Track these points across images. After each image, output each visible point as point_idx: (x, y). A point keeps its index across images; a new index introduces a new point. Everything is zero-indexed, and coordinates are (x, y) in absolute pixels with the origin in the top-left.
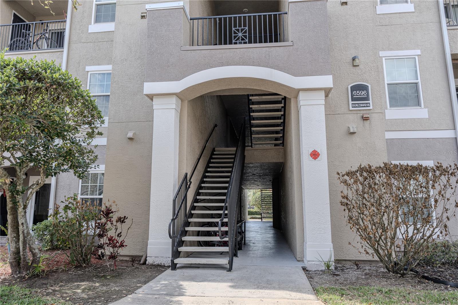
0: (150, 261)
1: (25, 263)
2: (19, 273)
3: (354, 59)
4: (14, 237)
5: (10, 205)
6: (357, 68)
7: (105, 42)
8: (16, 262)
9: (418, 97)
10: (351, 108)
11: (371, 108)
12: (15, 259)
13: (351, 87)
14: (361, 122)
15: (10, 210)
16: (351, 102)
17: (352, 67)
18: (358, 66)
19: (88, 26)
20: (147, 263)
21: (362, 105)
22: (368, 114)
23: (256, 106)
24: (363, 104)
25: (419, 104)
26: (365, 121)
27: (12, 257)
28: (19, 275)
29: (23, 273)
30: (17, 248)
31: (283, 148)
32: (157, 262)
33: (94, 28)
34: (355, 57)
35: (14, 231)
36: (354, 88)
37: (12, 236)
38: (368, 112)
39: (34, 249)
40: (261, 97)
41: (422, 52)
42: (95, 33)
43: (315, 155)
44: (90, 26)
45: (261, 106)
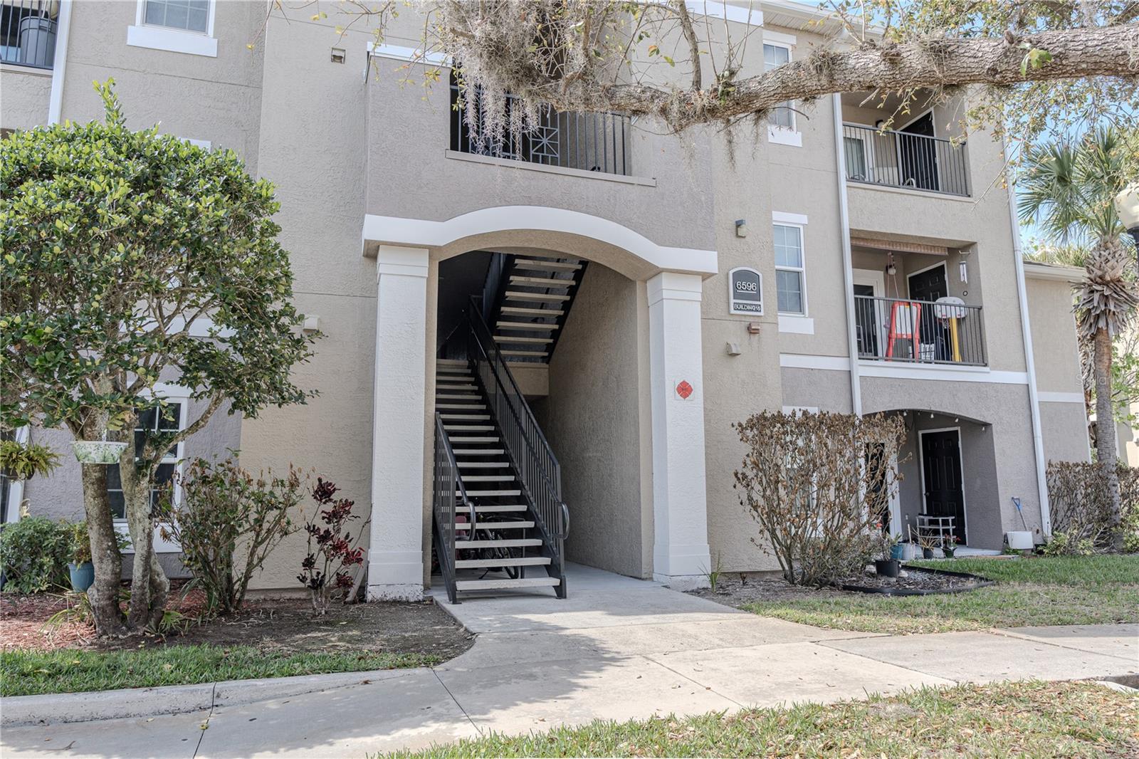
0: (373, 593)
1: (143, 606)
2: (129, 629)
3: (739, 224)
4: (109, 548)
5: (96, 474)
6: (743, 240)
7: (176, 79)
8: (112, 605)
9: (800, 297)
10: (733, 311)
11: (762, 314)
12: (110, 598)
13: (733, 274)
14: (746, 335)
15: (96, 486)
16: (732, 301)
17: (734, 238)
18: (744, 237)
19: (127, 28)
20: (369, 597)
21: (748, 307)
22: (758, 323)
23: (522, 279)
24: (750, 305)
25: (801, 309)
26: (752, 336)
27: (104, 595)
28: (130, 634)
29: (138, 630)
30: (116, 574)
31: (547, 366)
32: (392, 594)
33: (141, 35)
34: (742, 221)
35: (107, 535)
36: (739, 276)
37: (104, 546)
38: (757, 320)
39: (158, 575)
40: (537, 262)
41: (809, 219)
42: (146, 50)
43: (685, 390)
44: (130, 27)
45: (533, 280)
